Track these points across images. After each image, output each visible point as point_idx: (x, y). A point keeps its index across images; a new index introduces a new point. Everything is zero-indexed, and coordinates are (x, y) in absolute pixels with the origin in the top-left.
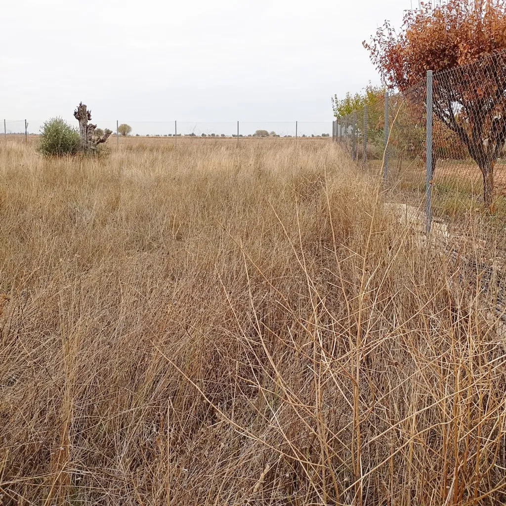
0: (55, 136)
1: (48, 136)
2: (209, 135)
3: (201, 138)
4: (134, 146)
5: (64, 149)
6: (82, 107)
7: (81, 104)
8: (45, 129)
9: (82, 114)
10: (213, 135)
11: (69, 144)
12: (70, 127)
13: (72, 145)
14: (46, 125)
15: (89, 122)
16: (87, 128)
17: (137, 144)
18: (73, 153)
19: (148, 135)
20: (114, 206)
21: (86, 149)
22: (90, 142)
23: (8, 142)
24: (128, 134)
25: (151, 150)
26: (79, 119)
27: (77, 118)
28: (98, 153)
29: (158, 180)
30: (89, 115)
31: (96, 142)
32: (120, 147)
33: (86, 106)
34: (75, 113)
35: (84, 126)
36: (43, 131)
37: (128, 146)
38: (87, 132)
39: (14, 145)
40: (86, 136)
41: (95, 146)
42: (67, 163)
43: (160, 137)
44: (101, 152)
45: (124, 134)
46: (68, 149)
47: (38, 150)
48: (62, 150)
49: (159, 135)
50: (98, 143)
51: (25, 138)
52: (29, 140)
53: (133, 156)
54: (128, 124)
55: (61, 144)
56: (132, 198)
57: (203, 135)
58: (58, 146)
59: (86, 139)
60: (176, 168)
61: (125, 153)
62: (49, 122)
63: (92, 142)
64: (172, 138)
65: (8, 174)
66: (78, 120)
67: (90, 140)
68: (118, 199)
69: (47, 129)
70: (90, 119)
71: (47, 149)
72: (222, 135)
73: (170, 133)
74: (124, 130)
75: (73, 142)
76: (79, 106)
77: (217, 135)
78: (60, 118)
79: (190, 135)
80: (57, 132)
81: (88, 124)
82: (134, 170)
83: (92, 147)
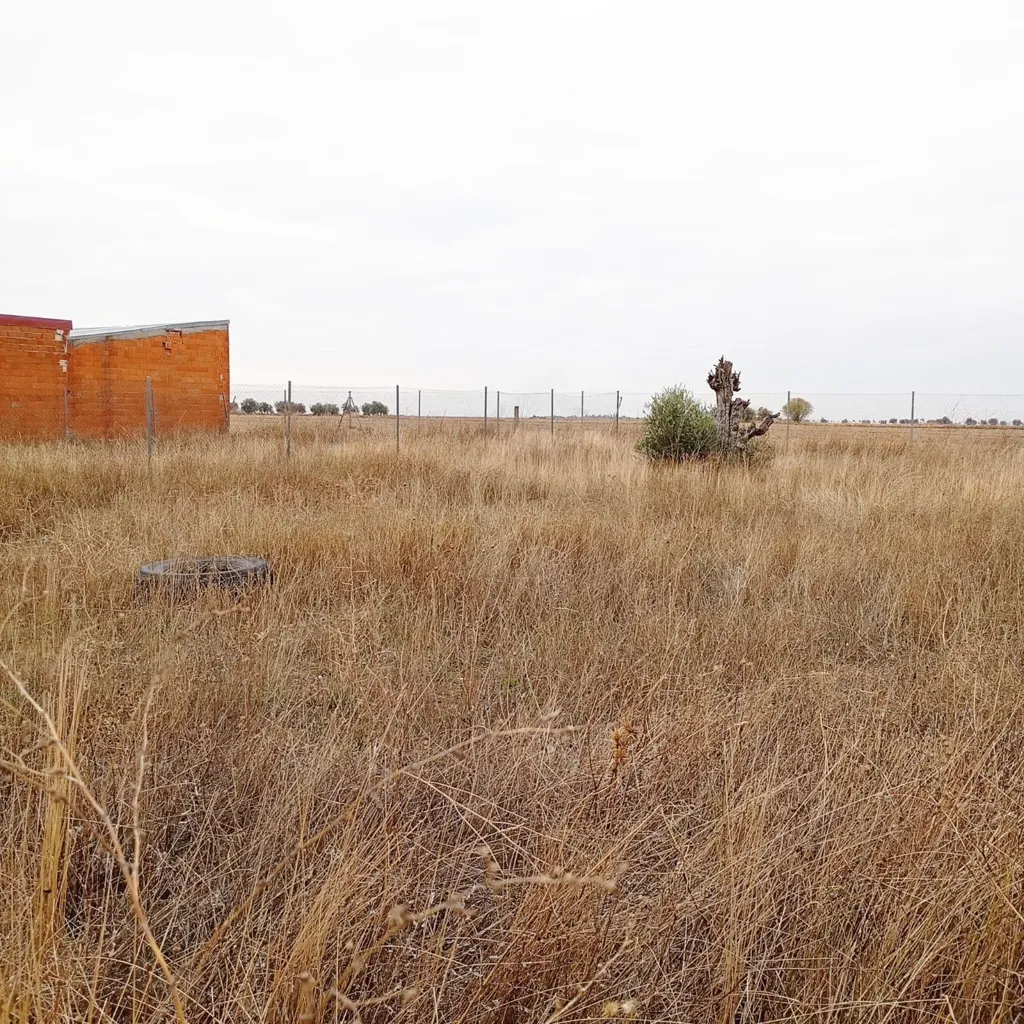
0: (670, 422)
1: (657, 423)
2: (984, 423)
3: (964, 427)
4: (822, 444)
5: (686, 448)
6: (724, 367)
7: (721, 361)
8: (654, 408)
9: (723, 379)
10: (994, 421)
11: (695, 439)
12: (698, 405)
13: (702, 439)
14: (655, 401)
15: (736, 396)
16: (731, 406)
17: (827, 440)
18: (703, 456)
19: (845, 421)
20: (785, 563)
21: (725, 448)
22: (734, 433)
23: (586, 433)
24: (806, 418)
25: (857, 452)
26: (717, 389)
27: (713, 388)
28: (750, 455)
29: (875, 515)
30: (736, 382)
31: (746, 435)
32: (791, 445)
33: (731, 365)
34: (711, 378)
35: (725, 402)
36: (649, 412)
37: (808, 443)
38: (730, 414)
39: (595, 438)
40: (727, 422)
41: (744, 441)
42: (691, 474)
43: (872, 426)
44: (757, 454)
45: (797, 419)
46: (692, 447)
47: (638, 449)
48: (683, 449)
49: (869, 422)
50: (750, 436)
51: (615, 425)
52: (622, 429)
53: (820, 464)
54: (806, 399)
55: (681, 437)
56: (823, 550)
57: (969, 421)
58: (674, 441)
59: (727, 428)
60: (914, 494)
61: (802, 457)
62: (661, 396)
63: (739, 435)
64: (898, 427)
65: (587, 492)
66: (714, 391)
67: (736, 429)
68: (794, 550)
69: (658, 410)
70: (737, 390)
71: (654, 447)
72: (1014, 422)
73: (893, 418)
74: (797, 410)
75: (703, 433)
76: (717, 364)
77: (1003, 423)
78: (682, 388)
79: (939, 421)
80: (675, 413)
81: (733, 399)
82: (826, 493)
83: (739, 445)
